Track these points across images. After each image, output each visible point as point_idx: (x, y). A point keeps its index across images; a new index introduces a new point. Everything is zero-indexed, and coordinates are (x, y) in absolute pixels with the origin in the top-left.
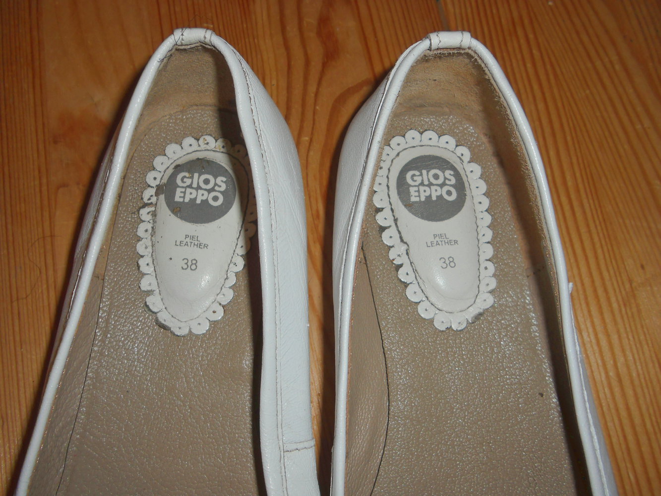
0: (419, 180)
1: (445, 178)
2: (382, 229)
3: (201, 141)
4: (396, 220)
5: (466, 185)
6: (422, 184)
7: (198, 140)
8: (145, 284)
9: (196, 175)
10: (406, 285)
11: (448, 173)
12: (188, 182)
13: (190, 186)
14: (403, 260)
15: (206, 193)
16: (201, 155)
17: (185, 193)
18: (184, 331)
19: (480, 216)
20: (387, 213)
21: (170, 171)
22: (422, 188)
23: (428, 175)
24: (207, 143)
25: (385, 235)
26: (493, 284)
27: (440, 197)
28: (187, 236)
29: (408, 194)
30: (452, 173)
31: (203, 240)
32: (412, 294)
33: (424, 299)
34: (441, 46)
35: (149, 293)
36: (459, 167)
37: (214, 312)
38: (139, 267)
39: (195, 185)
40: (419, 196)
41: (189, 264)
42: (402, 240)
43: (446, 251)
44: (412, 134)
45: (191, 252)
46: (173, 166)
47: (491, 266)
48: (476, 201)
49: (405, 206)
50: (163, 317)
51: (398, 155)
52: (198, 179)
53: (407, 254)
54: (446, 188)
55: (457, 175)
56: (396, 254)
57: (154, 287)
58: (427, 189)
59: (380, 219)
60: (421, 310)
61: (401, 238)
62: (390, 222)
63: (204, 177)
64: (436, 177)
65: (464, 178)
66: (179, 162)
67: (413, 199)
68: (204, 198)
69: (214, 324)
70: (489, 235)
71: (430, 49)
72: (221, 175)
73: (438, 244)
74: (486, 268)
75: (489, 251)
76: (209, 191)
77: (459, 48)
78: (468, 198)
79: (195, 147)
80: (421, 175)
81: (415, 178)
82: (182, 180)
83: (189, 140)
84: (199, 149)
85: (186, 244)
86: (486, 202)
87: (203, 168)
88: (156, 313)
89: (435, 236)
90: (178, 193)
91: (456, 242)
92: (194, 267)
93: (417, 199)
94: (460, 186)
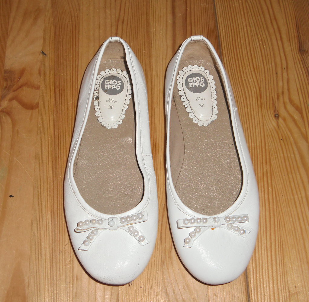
0: (192, 81)
1: (201, 80)
2: (181, 96)
3: (112, 70)
4: (185, 93)
5: (208, 82)
6: (193, 82)
7: (111, 70)
8: (97, 114)
9: (111, 80)
10: (189, 113)
11: (202, 78)
12: (109, 83)
13: (109, 84)
14: (188, 105)
15: (115, 86)
16: (112, 75)
17: (108, 86)
18: (110, 128)
19: (212, 91)
20: (182, 91)
21: (102, 80)
22: (193, 83)
23: (195, 79)
24: (114, 71)
25: (182, 98)
26: (217, 112)
27: (199, 86)
28: (110, 99)
29: (189, 85)
30: (203, 78)
31: (115, 100)
32: (191, 116)
33: (195, 117)
34: (194, 39)
35: (99, 117)
36: (205, 76)
37: (119, 122)
38: (95, 109)
39: (111, 84)
40: (192, 86)
41: (111, 107)
42: (187, 100)
43: (201, 102)
44: (190, 66)
45: (111, 104)
46: (103, 78)
47: (216, 107)
48: (211, 87)
49: (188, 89)
50: (103, 124)
51: (185, 73)
52: (112, 82)
53: (189, 104)
54: (201, 83)
55: (205, 79)
56: (186, 104)
57: (100, 115)
58: (195, 83)
59: (180, 93)
60: (194, 120)
61: (187, 99)
62: (183, 94)
63: (113, 81)
64: (198, 79)
65: (207, 80)
66: (105, 77)
67: (190, 87)
68: (114, 87)
69: (119, 125)
70: (216, 97)
71: (191, 40)
72: (119, 80)
73: (199, 100)
74: (215, 107)
75: (216, 102)
76: (116, 85)
77: (200, 40)
78: (209, 86)
79: (110, 72)
80: (193, 79)
81: (191, 80)
82: (107, 82)
83: (108, 70)
84: (111, 73)
85: (110, 101)
86: (215, 87)
87: (113, 78)
88: (101, 123)
89: (198, 98)
90: (106, 86)
91: (204, 99)
92: (112, 108)
93: (192, 87)
94: (206, 82)
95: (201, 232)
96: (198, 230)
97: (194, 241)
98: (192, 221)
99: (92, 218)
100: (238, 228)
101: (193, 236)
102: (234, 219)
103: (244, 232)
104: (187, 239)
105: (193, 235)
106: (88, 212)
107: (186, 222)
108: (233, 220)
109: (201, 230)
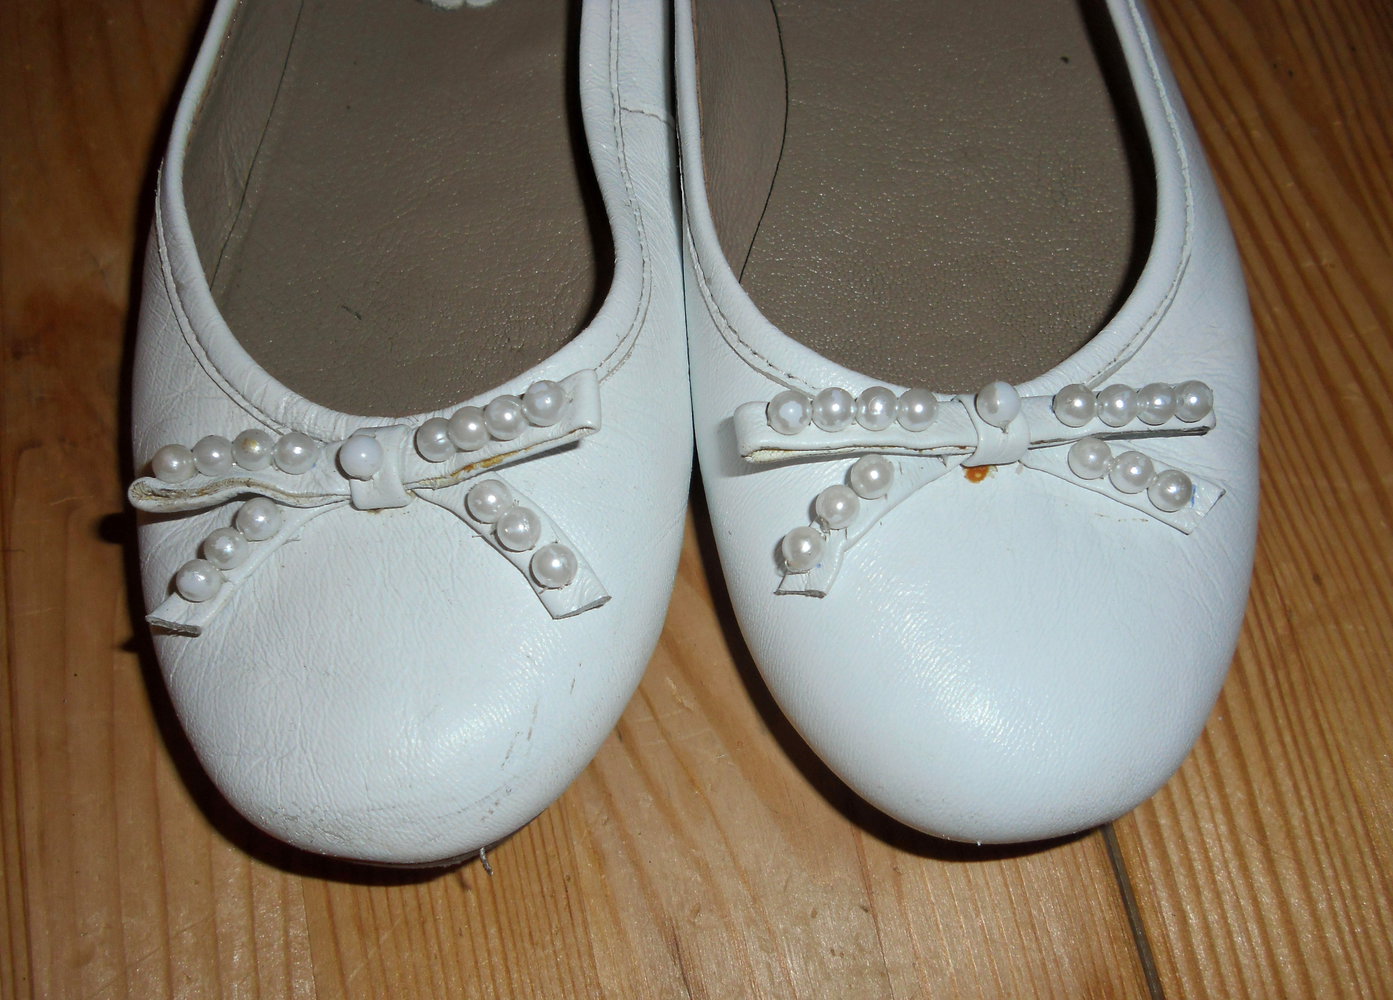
18: (454, 3)
95: (895, 490)
96: (874, 475)
97: (845, 549)
98: (836, 408)
99: (248, 423)
100: (1148, 468)
101: (837, 518)
102: (1120, 404)
103: (1188, 491)
104: (798, 536)
105: (840, 506)
106: (244, 404)
107: (791, 411)
108: (1113, 410)
109: (897, 473)
